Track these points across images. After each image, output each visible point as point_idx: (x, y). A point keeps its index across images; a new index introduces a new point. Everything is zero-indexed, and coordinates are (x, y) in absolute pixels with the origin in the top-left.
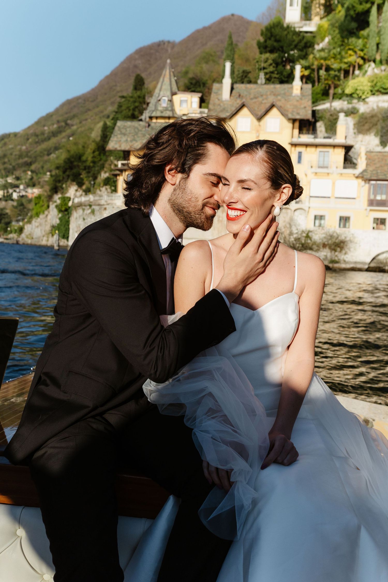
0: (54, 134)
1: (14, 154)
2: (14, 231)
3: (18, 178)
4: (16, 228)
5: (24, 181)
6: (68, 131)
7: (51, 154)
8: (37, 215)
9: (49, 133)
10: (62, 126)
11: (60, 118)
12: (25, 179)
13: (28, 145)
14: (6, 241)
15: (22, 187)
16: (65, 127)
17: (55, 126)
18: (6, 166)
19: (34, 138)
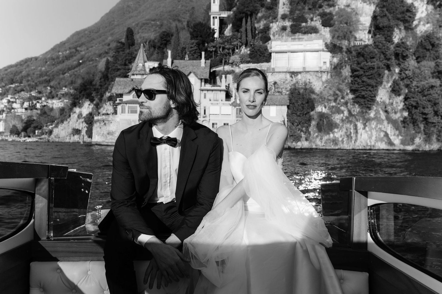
0: (67, 58)
1: (36, 73)
2: (45, 133)
3: (40, 92)
4: (47, 131)
5: (44, 94)
6: (78, 56)
7: (65, 73)
8: (62, 122)
9: (63, 57)
10: (73, 52)
11: (71, 46)
12: (46, 92)
13: (46, 67)
14: (39, 140)
15: (43, 99)
16: (75, 53)
17: (68, 52)
18: (29, 83)
19: (51, 61)
